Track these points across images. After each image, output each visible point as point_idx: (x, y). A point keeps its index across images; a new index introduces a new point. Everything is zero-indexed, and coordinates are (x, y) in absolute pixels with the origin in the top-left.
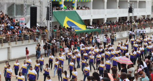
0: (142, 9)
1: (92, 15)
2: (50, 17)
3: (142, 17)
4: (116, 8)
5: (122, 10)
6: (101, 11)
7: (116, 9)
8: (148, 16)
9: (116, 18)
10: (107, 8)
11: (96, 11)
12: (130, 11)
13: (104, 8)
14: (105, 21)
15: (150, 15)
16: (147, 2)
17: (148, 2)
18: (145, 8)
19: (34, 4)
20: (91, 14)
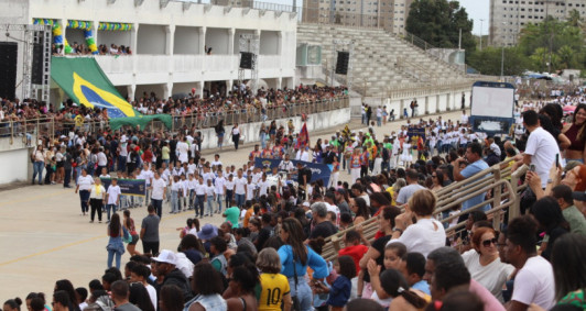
0: (270, 57)
1: (135, 72)
2: (45, 73)
3: (264, 84)
4: (198, 53)
5: (213, 58)
6: (159, 58)
7: (199, 57)
8: (286, 80)
9: (196, 84)
10: (175, 52)
11: (147, 58)
12: (247, 61)
13: (164, 52)
14: (169, 94)
15: (291, 78)
16: (283, 34)
17: (287, 34)
18: (277, 52)
19: (8, 35)
20: (132, 68)
